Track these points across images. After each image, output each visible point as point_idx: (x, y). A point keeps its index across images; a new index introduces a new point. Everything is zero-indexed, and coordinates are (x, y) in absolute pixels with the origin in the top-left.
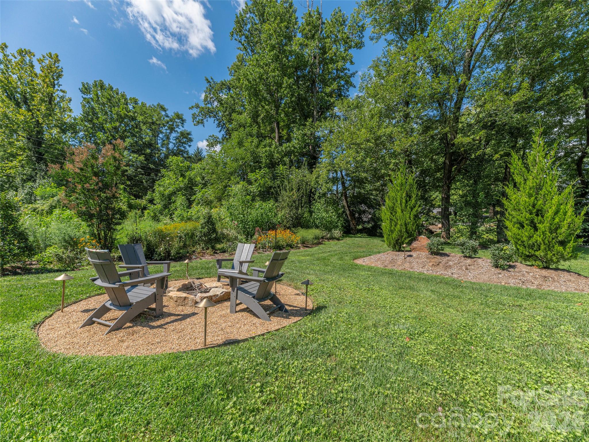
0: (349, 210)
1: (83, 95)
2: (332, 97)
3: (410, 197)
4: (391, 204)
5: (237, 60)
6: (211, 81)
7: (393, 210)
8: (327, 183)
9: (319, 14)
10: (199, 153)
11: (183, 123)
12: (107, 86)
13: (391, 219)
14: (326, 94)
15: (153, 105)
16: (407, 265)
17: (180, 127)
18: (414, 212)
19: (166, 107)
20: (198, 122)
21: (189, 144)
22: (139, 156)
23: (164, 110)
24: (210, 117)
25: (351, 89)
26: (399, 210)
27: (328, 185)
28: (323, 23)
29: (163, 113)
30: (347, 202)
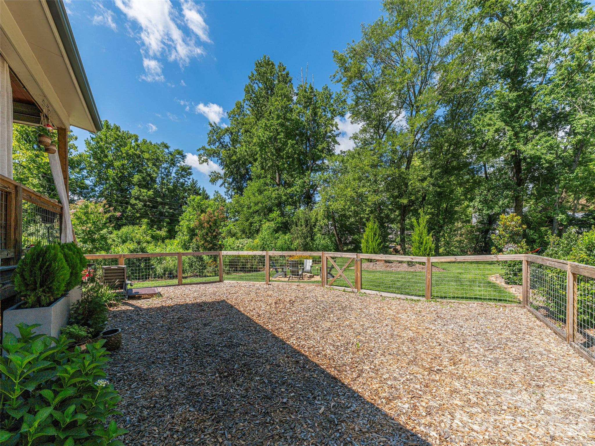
0: (338, 237)
1: (91, 135)
2: (323, 153)
3: (376, 235)
4: (367, 239)
5: (235, 107)
6: (214, 125)
7: (367, 241)
8: (324, 219)
9: (312, 88)
10: (194, 184)
11: (183, 159)
12: (112, 125)
13: (367, 246)
14: (318, 150)
15: (157, 143)
16: (374, 268)
17: (182, 163)
18: (378, 242)
19: (169, 145)
20: (203, 161)
21: (188, 177)
22: (148, 191)
23: (167, 147)
24: (214, 157)
25: (336, 146)
26: (370, 242)
27: (325, 221)
28: (315, 95)
29: (166, 151)
30: (336, 231)
